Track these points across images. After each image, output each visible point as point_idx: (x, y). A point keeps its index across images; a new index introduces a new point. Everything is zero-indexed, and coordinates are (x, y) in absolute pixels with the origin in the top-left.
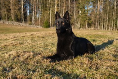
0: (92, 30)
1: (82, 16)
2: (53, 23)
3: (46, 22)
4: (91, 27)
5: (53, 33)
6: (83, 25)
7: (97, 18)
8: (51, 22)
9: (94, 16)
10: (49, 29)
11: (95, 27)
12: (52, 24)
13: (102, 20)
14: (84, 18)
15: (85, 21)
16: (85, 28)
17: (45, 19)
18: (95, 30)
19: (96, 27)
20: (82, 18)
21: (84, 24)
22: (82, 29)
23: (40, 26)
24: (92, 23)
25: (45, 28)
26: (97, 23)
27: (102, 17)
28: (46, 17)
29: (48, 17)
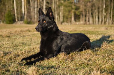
0: (81, 24)
1: (65, 4)
2: (19, 16)
3: (8, 15)
4: (79, 21)
5: (21, 31)
6: (67, 18)
7: (88, 6)
8: (16, 15)
9: (83, 3)
10: (14, 24)
11: (86, 20)
12: (18, 18)
13: (95, 9)
14: (69, 6)
15: (69, 11)
16: (71, 22)
17: (7, 9)
18: (85, 25)
19: (87, 20)
20: (66, 6)
21: (69, 17)
22: (65, 23)
24: (80, 14)
25: (7, 23)
26: (88, 15)
27: (96, 5)
28: (9, 6)
29: (12, 6)
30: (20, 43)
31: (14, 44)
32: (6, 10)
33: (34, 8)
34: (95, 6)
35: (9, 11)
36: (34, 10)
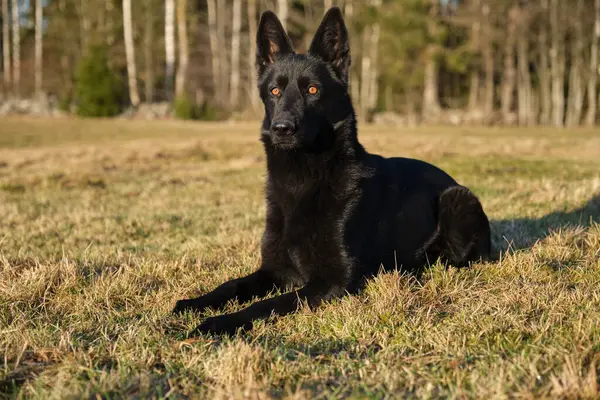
0: (473, 123)
1: (389, 14)
2: (149, 78)
3: (90, 68)
4: (464, 106)
5: (160, 156)
6: (399, 90)
7: (512, 28)
8: (131, 70)
9: (486, 10)
10: (120, 121)
11: (497, 104)
12: (141, 84)
13: (549, 44)
14: (411, 26)
15: (413, 54)
16: (419, 109)
17: (86, 40)
18: (495, 129)
19: (506, 99)
20: (394, 26)
21: (411, 82)
22: (391, 116)
23: (42, 97)
24: (470, 68)
25: (84, 113)
26: (510, 72)
27: (553, 20)
28: (95, 25)
29: (110, 25)
30: (158, 220)
31: (129, 223)
32: (79, 41)
33: (228, 35)
34: (549, 28)
35: (96, 50)
36: (228, 46)
